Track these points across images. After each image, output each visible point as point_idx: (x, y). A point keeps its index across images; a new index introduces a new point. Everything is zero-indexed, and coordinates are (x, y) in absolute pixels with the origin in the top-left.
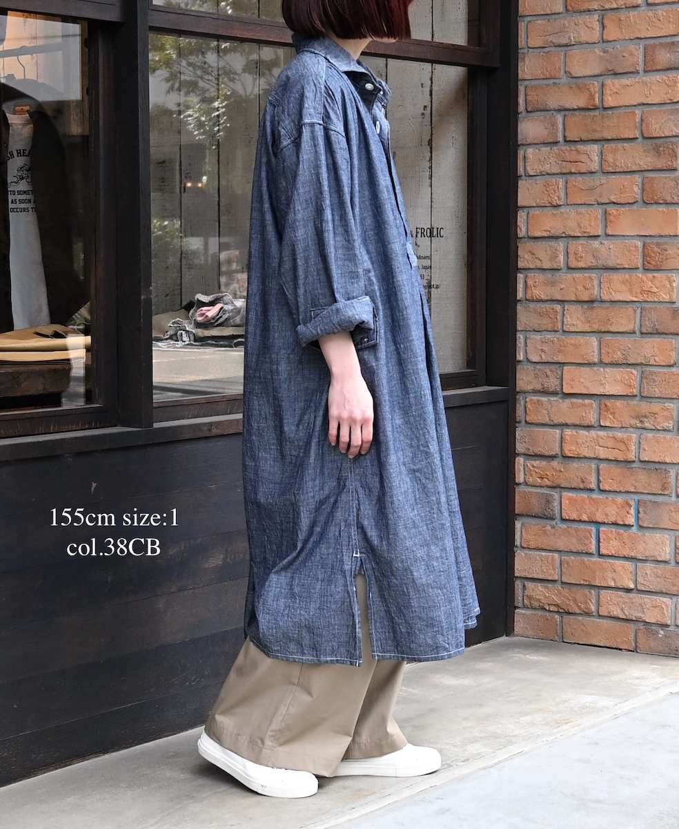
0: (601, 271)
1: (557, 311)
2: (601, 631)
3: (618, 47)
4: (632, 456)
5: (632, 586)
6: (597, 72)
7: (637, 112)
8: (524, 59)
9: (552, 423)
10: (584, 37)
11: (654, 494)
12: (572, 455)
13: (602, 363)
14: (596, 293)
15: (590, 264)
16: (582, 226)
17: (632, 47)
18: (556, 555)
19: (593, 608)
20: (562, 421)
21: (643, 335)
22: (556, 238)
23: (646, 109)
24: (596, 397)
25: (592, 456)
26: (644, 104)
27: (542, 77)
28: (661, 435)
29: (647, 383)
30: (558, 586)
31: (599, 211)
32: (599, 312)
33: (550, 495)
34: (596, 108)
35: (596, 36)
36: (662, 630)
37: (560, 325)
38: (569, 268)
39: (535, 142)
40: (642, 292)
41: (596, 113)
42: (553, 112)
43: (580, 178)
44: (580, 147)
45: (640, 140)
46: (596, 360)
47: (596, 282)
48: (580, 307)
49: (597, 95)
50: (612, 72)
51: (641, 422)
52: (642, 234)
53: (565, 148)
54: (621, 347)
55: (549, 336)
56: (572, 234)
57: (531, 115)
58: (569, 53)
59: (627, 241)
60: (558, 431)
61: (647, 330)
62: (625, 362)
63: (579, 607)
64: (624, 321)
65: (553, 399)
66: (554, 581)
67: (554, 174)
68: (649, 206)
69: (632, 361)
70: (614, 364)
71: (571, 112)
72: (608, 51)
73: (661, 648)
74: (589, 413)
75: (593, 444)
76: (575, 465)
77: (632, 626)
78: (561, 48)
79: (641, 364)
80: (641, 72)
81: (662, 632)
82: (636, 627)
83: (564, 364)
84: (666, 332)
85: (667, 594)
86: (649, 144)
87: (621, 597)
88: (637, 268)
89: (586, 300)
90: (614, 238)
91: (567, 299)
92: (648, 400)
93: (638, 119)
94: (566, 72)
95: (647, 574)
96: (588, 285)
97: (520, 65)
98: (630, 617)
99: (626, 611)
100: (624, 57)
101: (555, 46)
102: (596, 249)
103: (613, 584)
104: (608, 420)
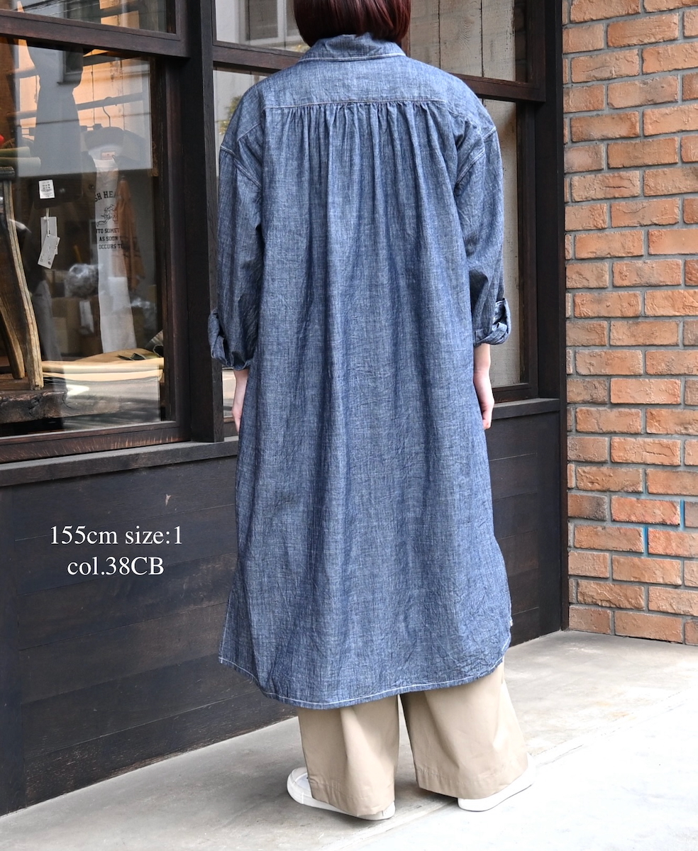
0: (645, 289)
1: (603, 327)
2: (651, 625)
3: (658, 79)
4: (677, 461)
5: (680, 582)
6: (638, 103)
7: (676, 138)
8: (568, 94)
9: (601, 432)
10: (625, 70)
12: (621, 461)
13: (647, 375)
14: (640, 308)
15: (635, 282)
16: (627, 247)
17: (670, 77)
18: (607, 554)
19: (643, 603)
20: (611, 429)
21: (686, 348)
22: (602, 259)
23: (684, 135)
24: (641, 407)
25: (640, 461)
26: (683, 131)
27: (585, 109)
29: (690, 391)
30: (610, 583)
31: (642, 232)
32: (644, 327)
33: (601, 498)
34: (637, 137)
35: (636, 69)
37: (606, 339)
38: (615, 287)
39: (581, 170)
40: (685, 307)
41: (638, 141)
42: (597, 142)
43: (623, 203)
44: (623, 173)
45: (680, 164)
46: (642, 372)
47: (640, 299)
48: (626, 323)
49: (638, 124)
50: (652, 102)
51: (686, 428)
52: (683, 253)
53: (609, 174)
54: (666, 359)
55: (597, 350)
56: (617, 255)
57: (575, 145)
58: (610, 86)
59: (669, 260)
60: (607, 439)
61: (689, 342)
62: (669, 372)
63: (630, 603)
64: (669, 335)
65: (601, 408)
66: (606, 579)
67: (599, 199)
68: (689, 226)
69: (675, 372)
70: (659, 375)
71: (613, 141)
72: (648, 83)
74: (636, 421)
75: (640, 450)
76: (624, 469)
77: (680, 620)
78: (604, 82)
79: (685, 374)
80: (680, 102)
82: (684, 621)
83: (610, 376)
86: (688, 168)
87: (670, 593)
88: (679, 285)
89: (631, 316)
90: (656, 257)
91: (613, 315)
92: (692, 408)
93: (677, 146)
94: (608, 104)
95: (693, 570)
96: (633, 302)
97: (565, 99)
98: (678, 611)
99: (674, 606)
100: (663, 87)
101: (598, 80)
102: (640, 268)
103: (661, 581)
104: (654, 427)
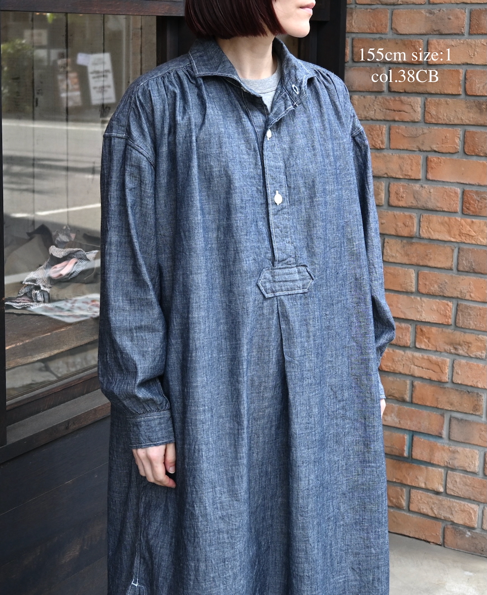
0: (421, 212)
2: (411, 524)
3: (444, 10)
4: (445, 378)
5: (442, 490)
6: (423, 31)
7: (461, 71)
8: (351, 14)
11: (466, 413)
12: (389, 370)
13: (418, 292)
14: (415, 230)
15: (410, 204)
16: (404, 169)
17: (457, 10)
19: (404, 504)
21: (460, 273)
22: (379, 177)
23: (470, 69)
24: (411, 322)
25: (407, 373)
26: (467, 64)
27: (369, 31)
28: (474, 362)
29: (462, 315)
31: (421, 157)
32: (418, 247)
34: (420, 64)
36: (469, 531)
39: (361, 90)
40: (461, 234)
41: (421, 68)
42: (379, 64)
43: (403, 126)
44: (404, 98)
45: (463, 96)
46: (414, 290)
47: (416, 221)
48: (400, 241)
50: (438, 33)
51: (456, 349)
52: (462, 182)
53: (390, 97)
54: (438, 281)
56: (394, 175)
57: (355, 64)
58: (395, 11)
59: (447, 187)
61: (464, 268)
62: (441, 294)
64: (443, 258)
67: (377, 120)
68: (469, 157)
69: (448, 294)
70: (430, 295)
71: (396, 66)
72: (434, 13)
73: (467, 546)
74: (406, 335)
75: (408, 363)
77: (441, 525)
78: (389, 7)
79: (457, 298)
80: (466, 35)
81: (469, 533)
82: (444, 525)
84: (482, 272)
85: (474, 500)
86: (472, 101)
87: (431, 498)
88: (456, 212)
89: (406, 235)
90: (435, 183)
91: (387, 232)
92: (462, 330)
93: (462, 77)
94: (392, 29)
95: (456, 481)
96: (408, 222)
97: (348, 19)
98: (439, 516)
99: (435, 511)
100: (450, 19)
101: (382, 4)
102: (417, 191)
103: (423, 485)
104: (423, 343)
